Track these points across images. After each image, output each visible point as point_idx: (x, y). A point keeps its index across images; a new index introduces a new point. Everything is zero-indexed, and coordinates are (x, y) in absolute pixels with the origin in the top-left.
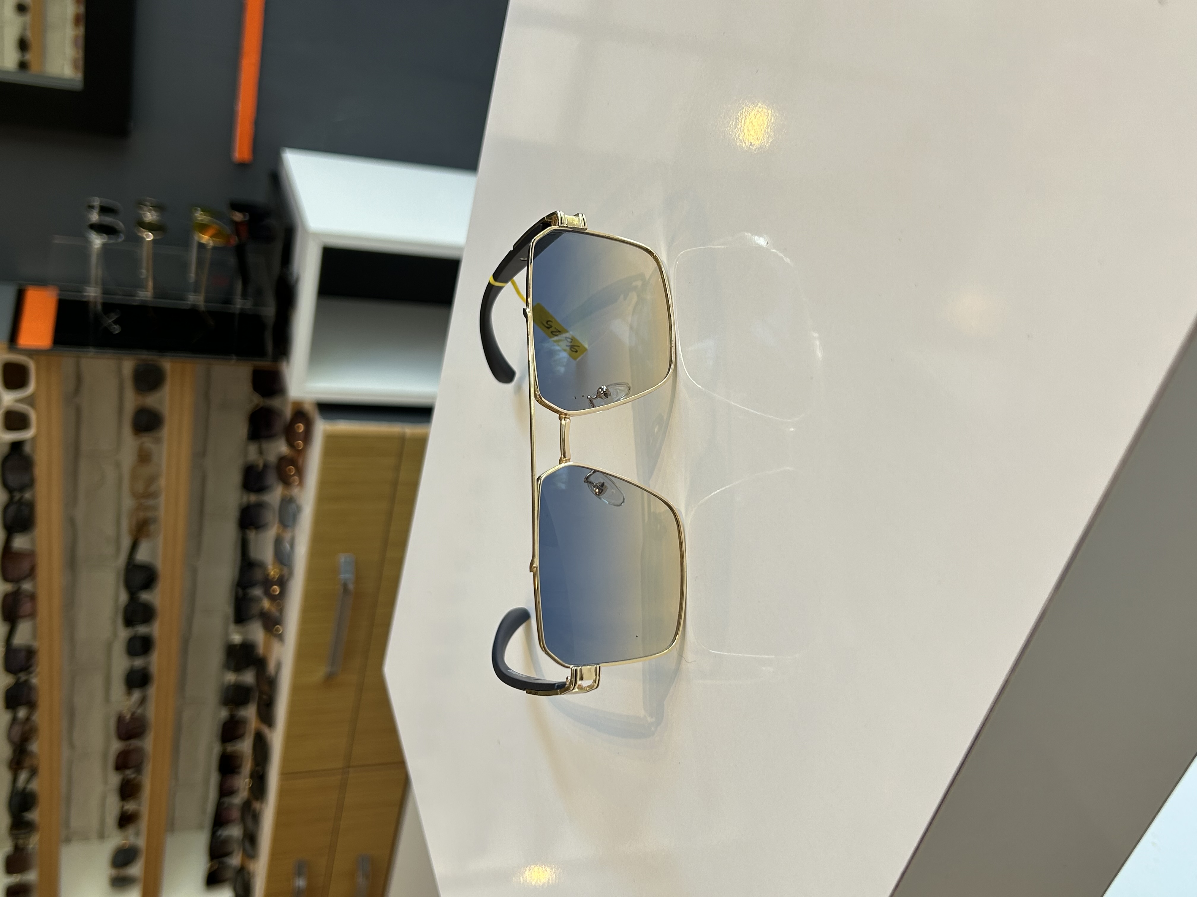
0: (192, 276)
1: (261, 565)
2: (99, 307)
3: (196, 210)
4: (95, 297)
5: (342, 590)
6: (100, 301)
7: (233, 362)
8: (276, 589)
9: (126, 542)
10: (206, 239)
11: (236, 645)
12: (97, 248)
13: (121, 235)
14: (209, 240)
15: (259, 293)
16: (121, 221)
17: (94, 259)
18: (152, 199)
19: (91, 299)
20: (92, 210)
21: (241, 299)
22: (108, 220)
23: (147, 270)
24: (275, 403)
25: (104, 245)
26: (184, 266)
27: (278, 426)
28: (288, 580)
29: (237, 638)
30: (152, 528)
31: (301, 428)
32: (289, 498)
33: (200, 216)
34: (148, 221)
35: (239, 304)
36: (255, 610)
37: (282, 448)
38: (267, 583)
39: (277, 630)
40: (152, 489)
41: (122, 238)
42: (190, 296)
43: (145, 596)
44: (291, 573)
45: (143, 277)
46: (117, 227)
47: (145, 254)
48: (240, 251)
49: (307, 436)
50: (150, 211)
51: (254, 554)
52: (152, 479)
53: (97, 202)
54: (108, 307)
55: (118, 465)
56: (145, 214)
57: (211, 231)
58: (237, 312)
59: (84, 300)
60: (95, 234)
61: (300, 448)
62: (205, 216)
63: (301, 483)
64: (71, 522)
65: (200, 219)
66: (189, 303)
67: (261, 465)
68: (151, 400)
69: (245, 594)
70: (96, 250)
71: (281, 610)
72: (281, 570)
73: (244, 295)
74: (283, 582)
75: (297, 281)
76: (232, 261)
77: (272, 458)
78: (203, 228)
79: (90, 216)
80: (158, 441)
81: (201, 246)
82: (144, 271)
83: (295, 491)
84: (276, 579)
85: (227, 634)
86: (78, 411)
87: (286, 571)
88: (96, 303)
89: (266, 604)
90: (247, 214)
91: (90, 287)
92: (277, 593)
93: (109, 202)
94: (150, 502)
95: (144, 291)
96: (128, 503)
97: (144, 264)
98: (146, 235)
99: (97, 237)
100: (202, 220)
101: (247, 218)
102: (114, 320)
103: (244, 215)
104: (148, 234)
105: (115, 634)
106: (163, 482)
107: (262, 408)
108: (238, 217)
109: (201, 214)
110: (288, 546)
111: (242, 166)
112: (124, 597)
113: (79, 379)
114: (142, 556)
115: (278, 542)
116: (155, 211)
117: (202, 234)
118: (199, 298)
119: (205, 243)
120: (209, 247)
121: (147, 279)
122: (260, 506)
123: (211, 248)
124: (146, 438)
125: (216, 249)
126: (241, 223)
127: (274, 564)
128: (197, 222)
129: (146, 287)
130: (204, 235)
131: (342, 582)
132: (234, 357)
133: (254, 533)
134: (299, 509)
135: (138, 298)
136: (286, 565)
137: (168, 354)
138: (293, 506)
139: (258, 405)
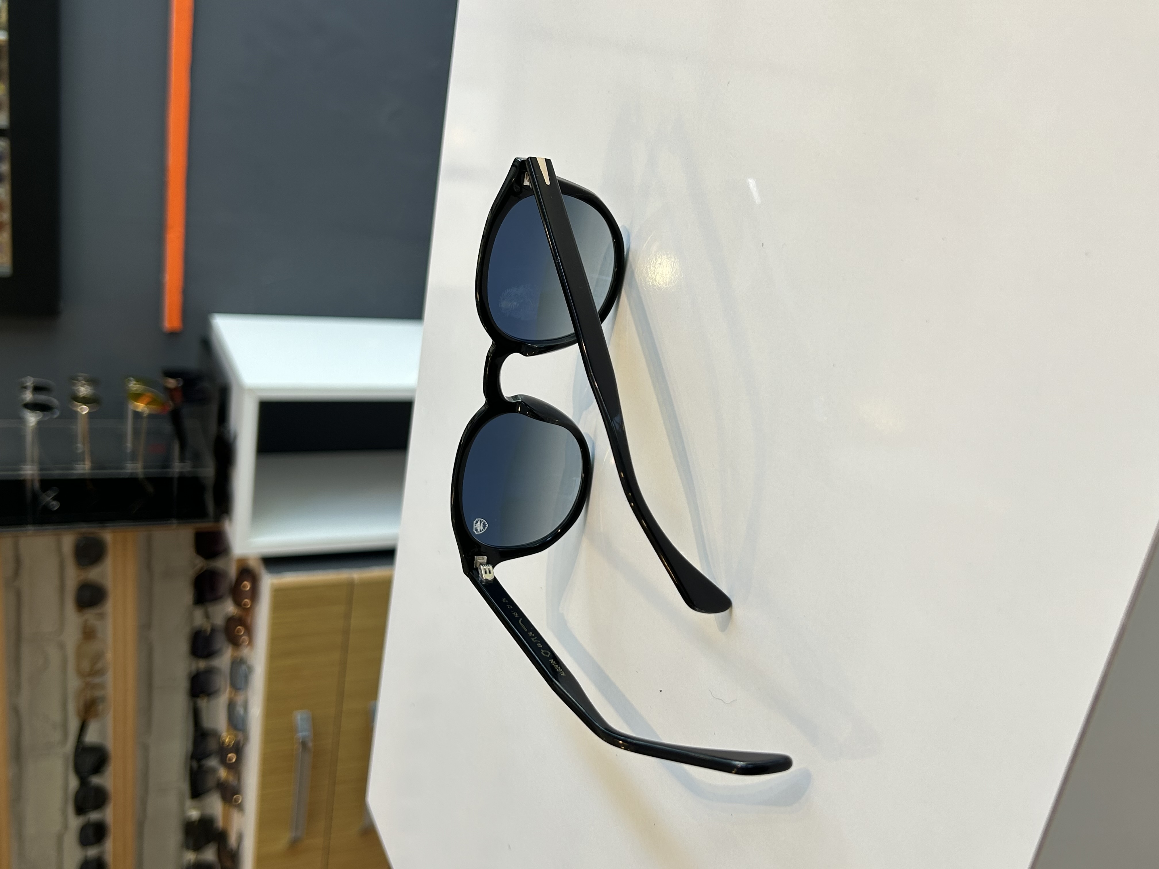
0: (129, 445)
1: (215, 734)
2: (37, 485)
3: (129, 381)
4: (32, 475)
5: (301, 750)
6: (37, 478)
7: (174, 526)
8: (232, 757)
9: (74, 725)
10: (141, 407)
11: (194, 822)
12: (32, 427)
13: (56, 410)
14: (144, 407)
15: (197, 458)
16: (54, 398)
17: (29, 438)
18: (85, 375)
19: (29, 478)
20: (25, 389)
21: (179, 463)
22: (42, 398)
23: (84, 444)
24: (219, 564)
25: (39, 423)
26: (120, 437)
27: (224, 587)
28: (244, 744)
29: (194, 814)
30: (101, 707)
31: (247, 585)
32: (239, 660)
33: (134, 386)
34: (82, 396)
35: (177, 468)
36: (211, 782)
37: (229, 608)
38: (222, 752)
39: (236, 801)
40: (99, 665)
41: (57, 414)
42: (128, 465)
43: (96, 780)
44: (246, 738)
45: (80, 451)
46: (50, 405)
47: (81, 427)
48: (176, 417)
49: (254, 594)
50: (83, 386)
51: (207, 723)
52: (98, 656)
53: (30, 382)
54: (46, 484)
55: (62, 646)
56: (78, 389)
57: (147, 400)
58: (176, 476)
59: (22, 478)
60: (29, 413)
61: (249, 606)
62: (139, 385)
63: (251, 643)
64: (15, 711)
65: (134, 389)
66: (128, 471)
67: (209, 630)
68: (93, 574)
69: (200, 767)
70: (31, 428)
71: (239, 778)
72: (236, 736)
73: (182, 459)
74: (238, 749)
75: (235, 438)
76: (168, 427)
77: (219, 620)
78: (137, 397)
79: (23, 396)
80: (102, 616)
81: (137, 415)
82: (80, 445)
83: (245, 651)
84: (231, 746)
85: (183, 811)
86: (18, 595)
87: (240, 736)
88: (32, 481)
89: (223, 773)
90: (180, 379)
91: (27, 465)
92: (234, 760)
93: (42, 381)
94: (97, 680)
95: (80, 464)
96: (74, 683)
97: (80, 438)
98: (81, 409)
99: (31, 415)
100: (136, 390)
101: (181, 384)
102: (52, 498)
103: (177, 381)
104: (83, 407)
105: (66, 826)
106: (109, 656)
107: (206, 571)
108: (172, 383)
109: (135, 384)
110: (240, 710)
111: (173, 335)
112: (74, 783)
113: (18, 561)
114: (91, 737)
115: (231, 706)
116: (89, 385)
117: (136, 402)
118: (137, 465)
119: (140, 411)
120: (145, 415)
121: (83, 453)
122: (210, 672)
123: (147, 416)
124: (90, 615)
125: (151, 416)
126: (176, 389)
127: (228, 730)
128: (132, 392)
129: (83, 460)
130: (138, 403)
131: (301, 741)
132: (175, 521)
133: (205, 700)
134: (250, 670)
135: (75, 472)
136: (240, 730)
137: (108, 524)
138: (244, 667)
139: (202, 568)
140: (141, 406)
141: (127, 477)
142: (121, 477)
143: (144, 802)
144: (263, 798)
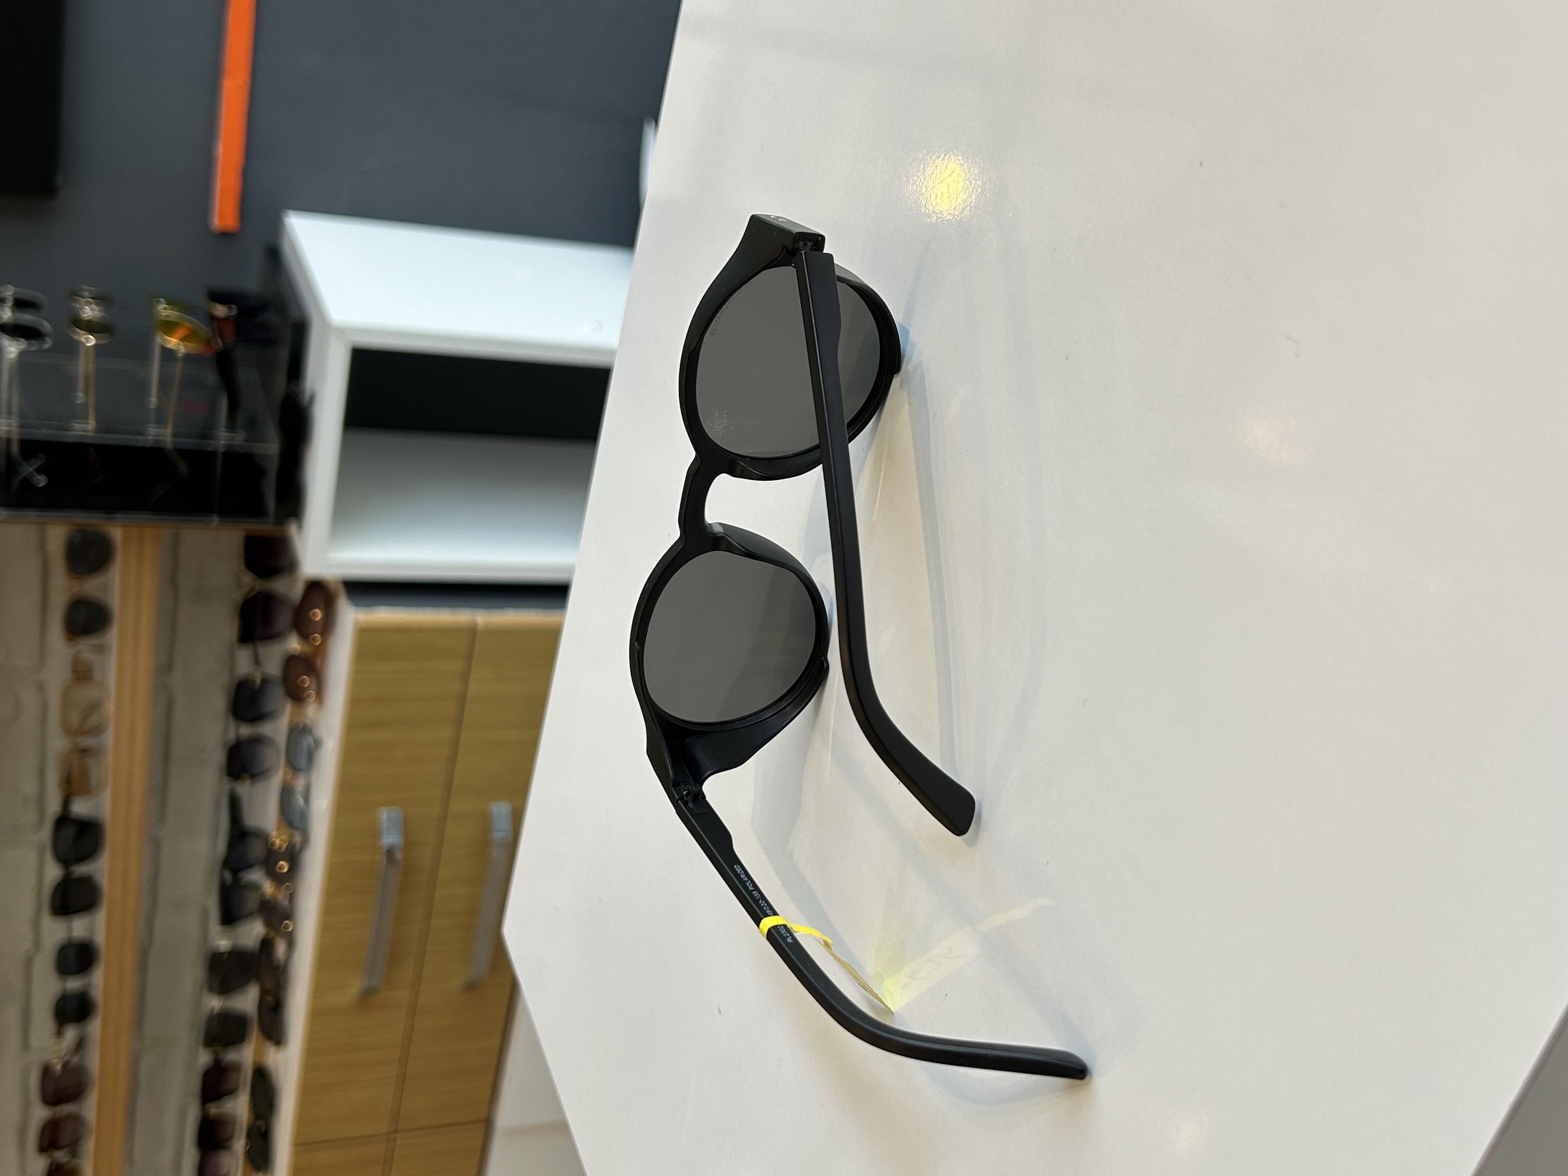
0: (153, 400)
1: (259, 833)
2: (15, 448)
3: (159, 302)
4: (9, 432)
5: (385, 862)
6: (15, 438)
7: (215, 524)
8: (284, 866)
10: (174, 344)
11: (222, 954)
12: (11, 359)
13: (48, 339)
14: (179, 343)
15: (253, 425)
16: (46, 320)
18: (91, 288)
20: (3, 304)
21: (226, 432)
22: (27, 318)
23: (86, 392)
24: (279, 586)
25: (22, 354)
26: (143, 386)
27: (284, 618)
28: (301, 851)
29: (223, 944)
31: (318, 613)
32: (302, 726)
33: (164, 310)
34: (86, 319)
35: (224, 438)
36: (250, 901)
37: (291, 644)
38: (269, 857)
39: (287, 927)
40: (94, 720)
41: (48, 344)
42: (151, 429)
43: (85, 869)
44: (305, 841)
45: (79, 402)
46: (40, 328)
47: (83, 367)
48: (224, 363)
50: (88, 304)
51: (250, 818)
52: (94, 707)
53: (9, 292)
54: (29, 447)
55: (41, 688)
56: (81, 309)
57: (181, 332)
58: (222, 450)
60: (7, 340)
61: (319, 643)
62: (171, 310)
63: (320, 699)
65: (164, 314)
66: (150, 438)
67: (258, 681)
68: (91, 586)
69: (236, 880)
70: (9, 363)
71: (292, 897)
72: (291, 836)
73: (232, 425)
74: (294, 856)
75: (312, 398)
76: (211, 377)
77: (274, 664)
78: (169, 327)
79: (1, 314)
80: (101, 650)
81: (168, 354)
82: (80, 394)
84: (283, 850)
85: (207, 938)
87: (298, 839)
88: (9, 441)
89: (268, 887)
90: (234, 306)
92: (285, 870)
93: (27, 294)
94: (92, 742)
95: (80, 422)
96: (57, 743)
97: (81, 383)
98: (85, 338)
99: (11, 343)
100: (167, 316)
101: (234, 312)
102: (36, 470)
103: (230, 309)
104: (88, 337)
105: (37, 944)
106: (110, 707)
107: (259, 593)
108: (220, 310)
110: (301, 800)
111: (225, 236)
115: (286, 793)
116: (97, 304)
117: (167, 335)
118: (165, 430)
119: (174, 348)
120: (180, 355)
121: (85, 405)
122: (256, 741)
123: (182, 356)
124: (85, 646)
125: (188, 358)
126: (226, 320)
127: (279, 828)
128: (160, 318)
129: (84, 418)
130: (172, 338)
131: (386, 850)
132: (216, 518)
133: (248, 782)
134: (318, 743)
135: (73, 433)
136: (297, 829)
137: (118, 515)
138: (308, 740)
139: (252, 589)
140: (172, 342)
141: (148, 445)
142: (139, 445)
143: (150, 919)
144: (326, 928)
